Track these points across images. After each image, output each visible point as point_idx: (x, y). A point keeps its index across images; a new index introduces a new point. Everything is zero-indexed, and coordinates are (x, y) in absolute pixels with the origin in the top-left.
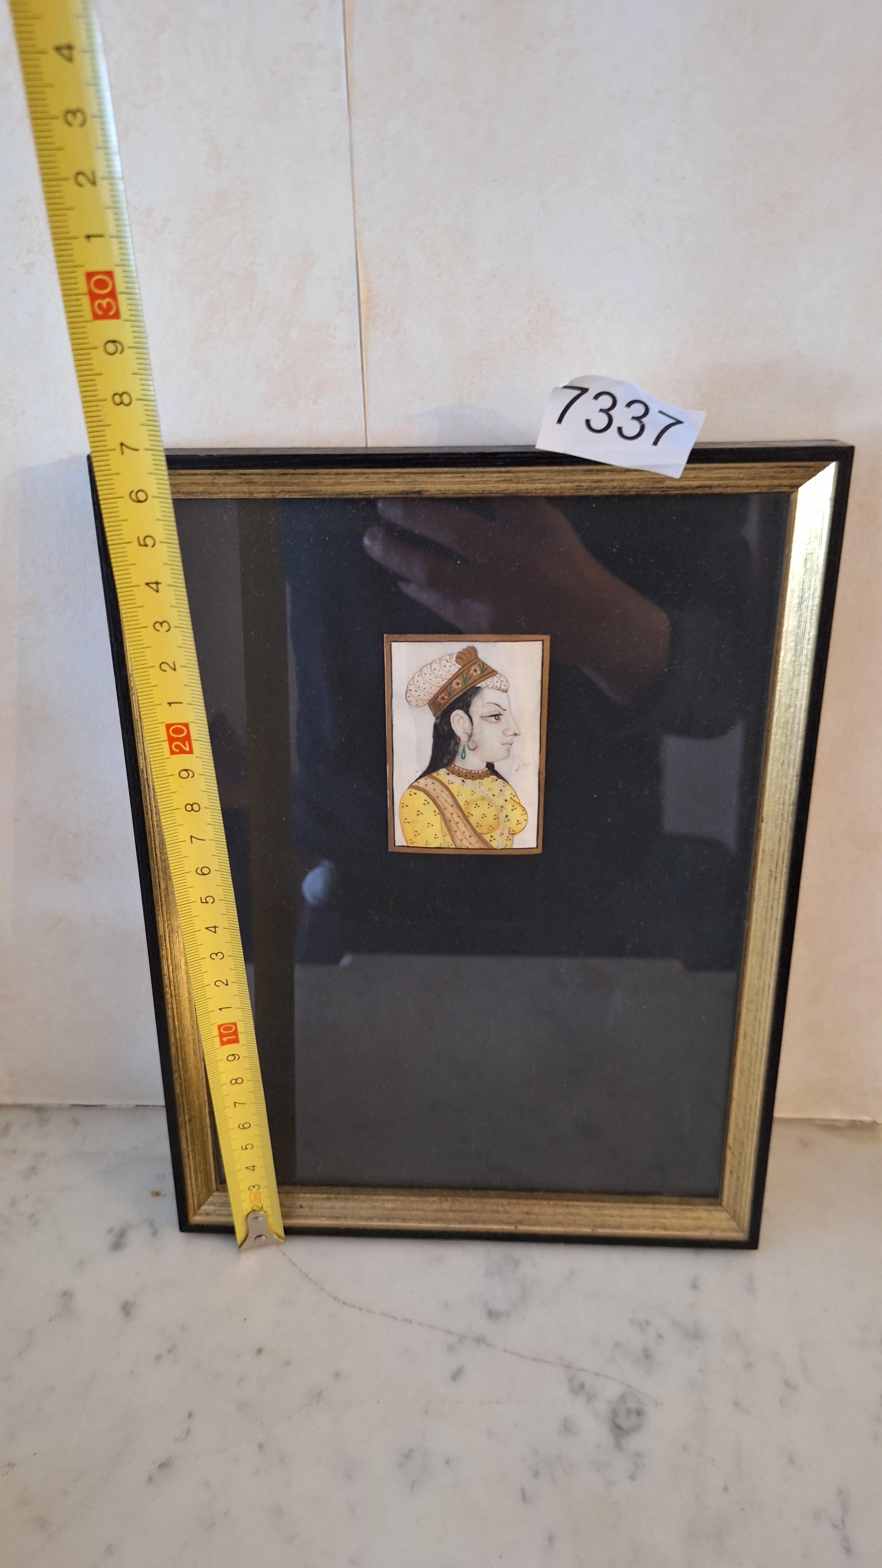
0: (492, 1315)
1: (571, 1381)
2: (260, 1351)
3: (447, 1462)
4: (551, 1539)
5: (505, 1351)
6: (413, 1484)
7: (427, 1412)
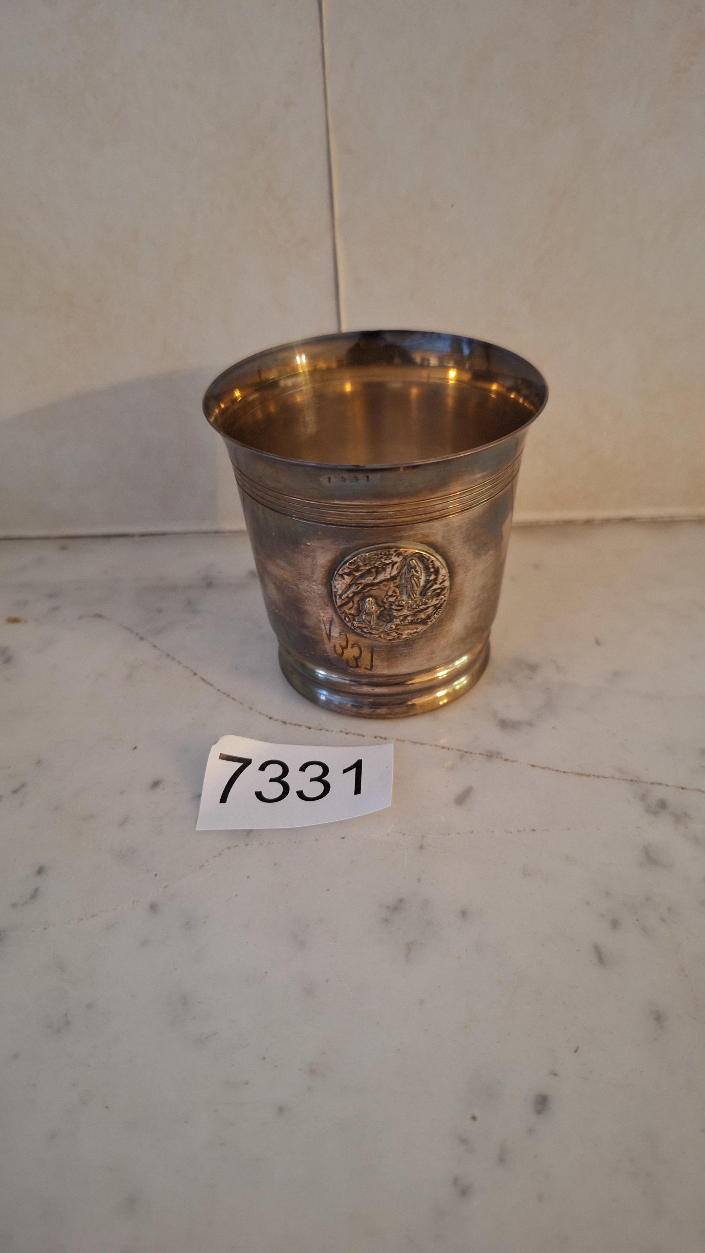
0: (504, 725)
1: (643, 798)
2: (156, 784)
3: (464, 913)
4: (659, 1018)
5: (533, 766)
6: (409, 947)
7: (421, 847)
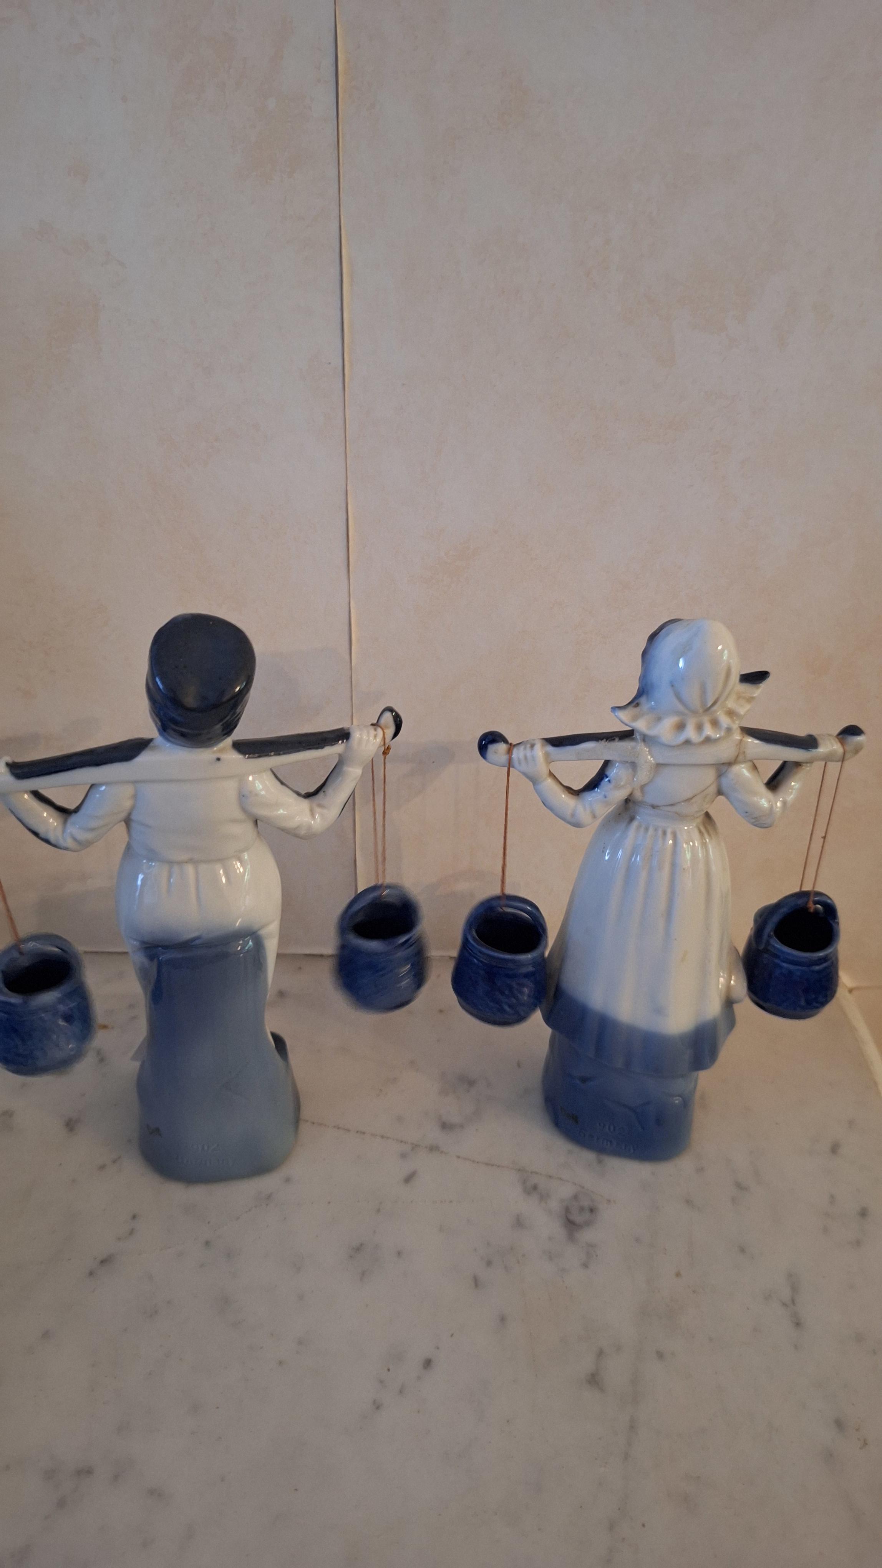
0: (445, 1126)
1: (524, 1182)
3: (399, 1254)
4: (503, 1319)
5: (459, 1157)
6: (363, 1274)
7: (379, 1211)
